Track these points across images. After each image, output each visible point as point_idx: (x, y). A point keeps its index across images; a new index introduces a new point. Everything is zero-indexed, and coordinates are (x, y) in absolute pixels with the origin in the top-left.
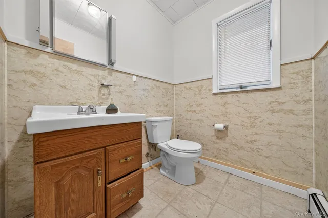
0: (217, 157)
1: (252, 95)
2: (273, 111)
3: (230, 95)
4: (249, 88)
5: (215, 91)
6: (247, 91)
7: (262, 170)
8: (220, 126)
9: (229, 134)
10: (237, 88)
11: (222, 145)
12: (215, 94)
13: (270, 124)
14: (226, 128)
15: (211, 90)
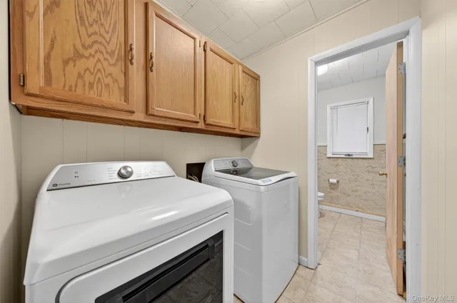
0: (330, 202)
1: (356, 161)
2: (369, 172)
3: (340, 160)
4: (354, 156)
5: (328, 156)
6: (353, 158)
7: (362, 208)
8: (334, 181)
9: (340, 186)
10: (346, 155)
11: (335, 193)
12: (329, 158)
13: (367, 180)
14: (338, 182)
15: (326, 154)
